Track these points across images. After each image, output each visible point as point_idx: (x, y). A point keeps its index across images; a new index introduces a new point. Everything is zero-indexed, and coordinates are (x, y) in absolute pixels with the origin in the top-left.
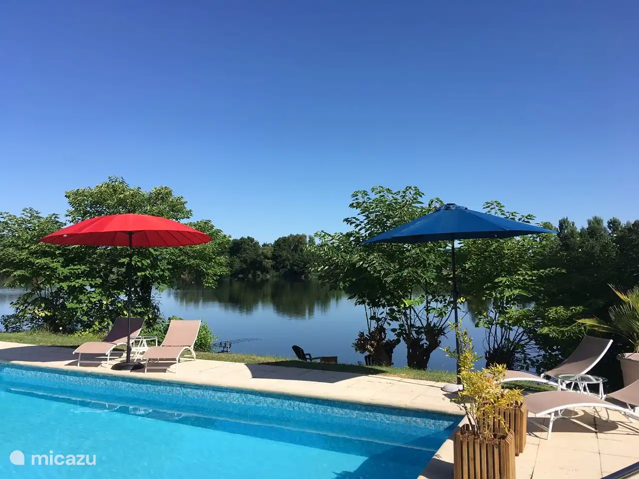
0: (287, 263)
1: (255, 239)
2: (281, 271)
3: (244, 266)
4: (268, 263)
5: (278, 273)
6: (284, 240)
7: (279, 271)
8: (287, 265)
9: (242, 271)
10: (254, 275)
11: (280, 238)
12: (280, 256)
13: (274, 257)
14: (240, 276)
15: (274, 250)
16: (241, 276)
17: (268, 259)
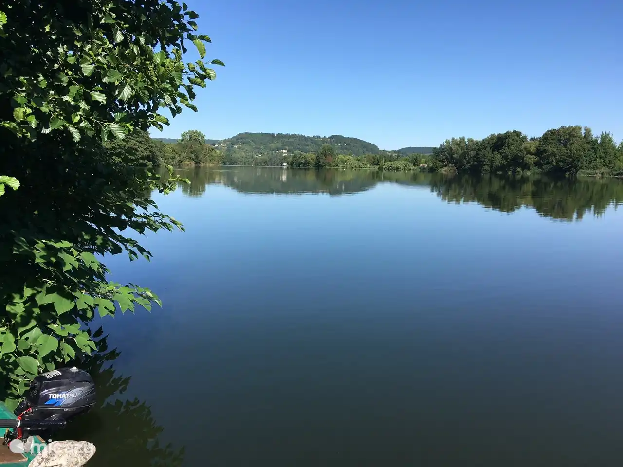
0: (553, 158)
1: (523, 133)
2: (544, 167)
3: (505, 162)
4: (531, 159)
5: (540, 170)
6: (552, 133)
7: (541, 168)
8: (553, 161)
9: (502, 168)
10: (514, 172)
11: (548, 131)
12: (545, 151)
13: (538, 153)
14: (498, 172)
15: (540, 144)
16: (500, 173)
17: (531, 154)
